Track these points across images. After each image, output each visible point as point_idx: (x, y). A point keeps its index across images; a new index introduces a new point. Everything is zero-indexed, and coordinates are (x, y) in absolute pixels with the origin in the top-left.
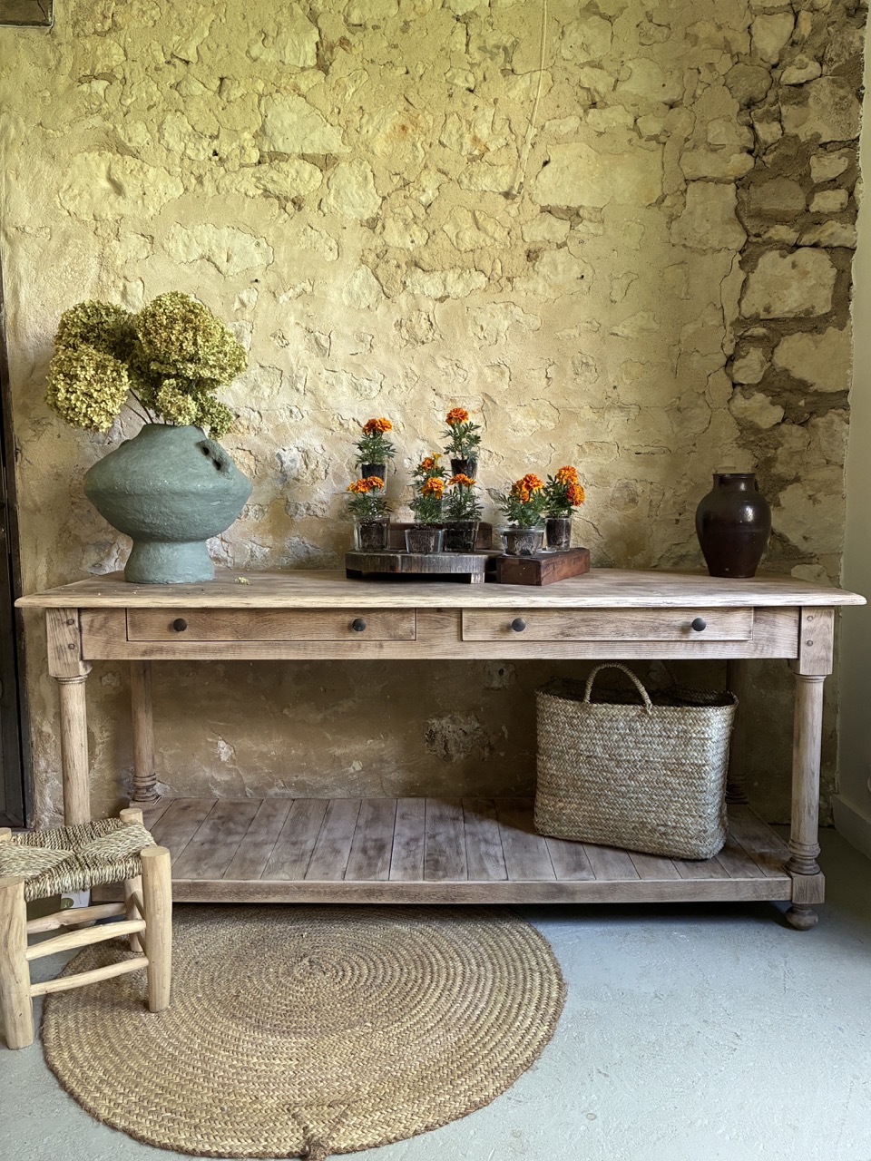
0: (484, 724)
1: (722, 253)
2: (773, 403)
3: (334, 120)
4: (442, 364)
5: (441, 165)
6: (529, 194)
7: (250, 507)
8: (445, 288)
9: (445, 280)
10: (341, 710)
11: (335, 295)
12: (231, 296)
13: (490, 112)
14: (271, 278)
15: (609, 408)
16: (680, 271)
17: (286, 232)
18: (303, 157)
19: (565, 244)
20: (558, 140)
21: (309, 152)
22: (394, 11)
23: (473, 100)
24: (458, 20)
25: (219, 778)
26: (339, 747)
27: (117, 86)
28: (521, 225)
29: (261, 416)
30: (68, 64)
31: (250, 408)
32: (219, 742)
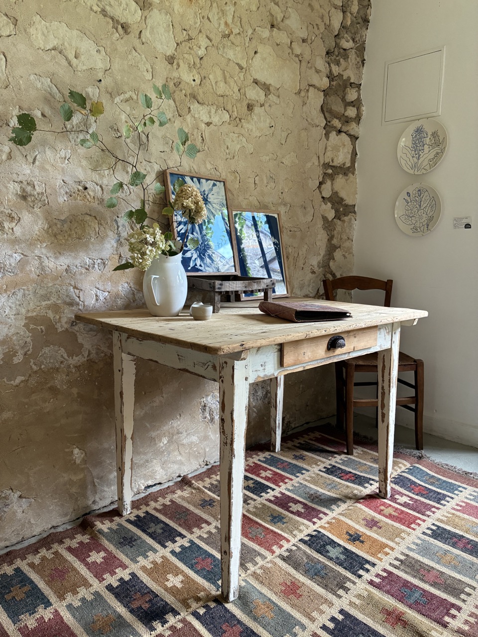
1: (319, 128)
2: (332, 208)
5: (208, 33)
6: (249, 69)
8: (210, 117)
9: (210, 112)
10: (155, 404)
12: (79, 88)
13: (233, 9)
15: (281, 204)
16: (305, 133)
17: (118, 48)
19: (264, 105)
20: (262, 41)
25: (75, 478)
26: (154, 431)
28: (245, 87)
31: (95, 183)
32: (74, 450)
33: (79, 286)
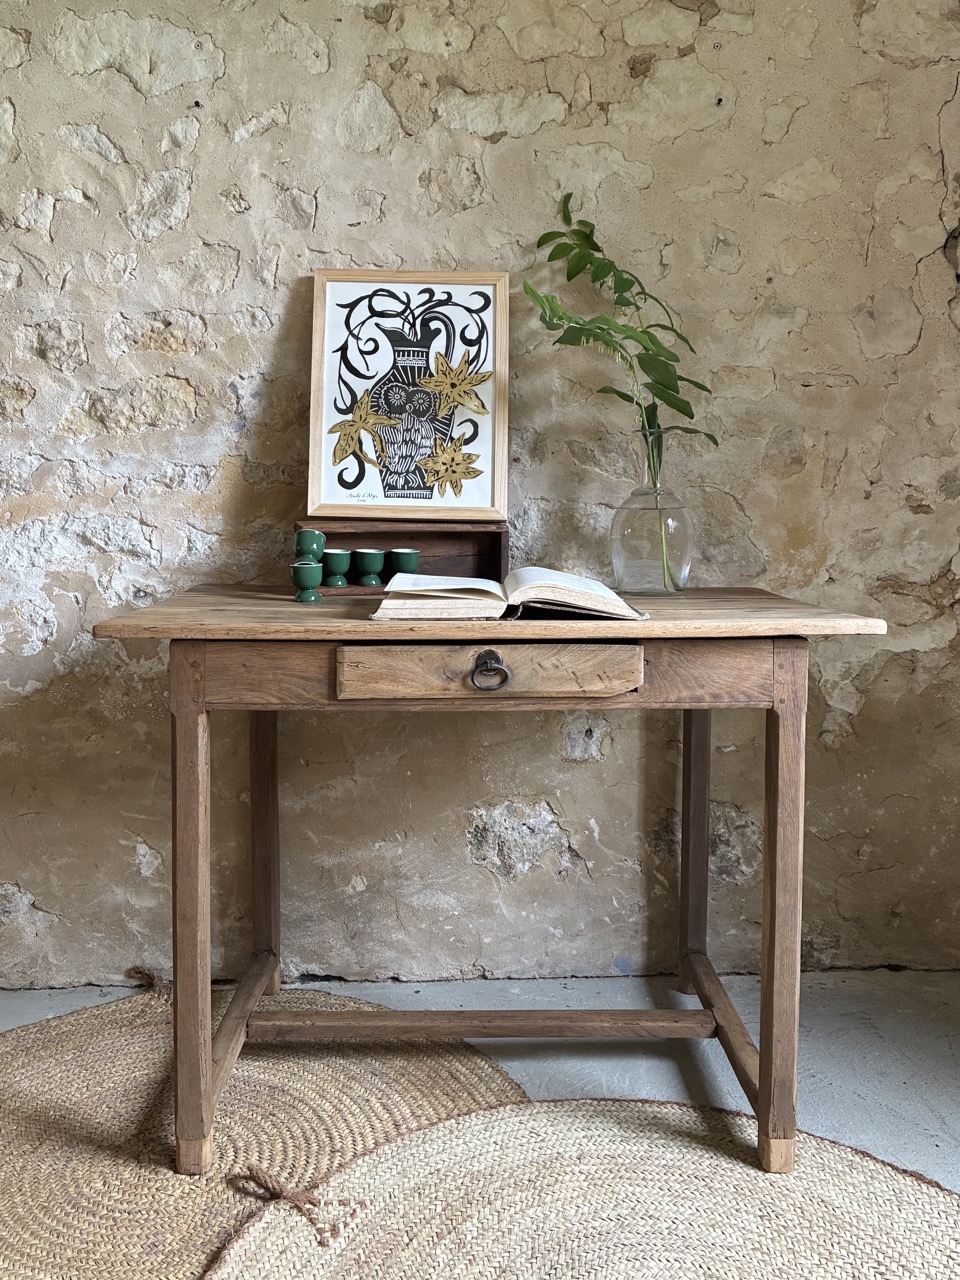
0: (561, 817)
1: (942, 65)
7: (187, 470)
8: (500, 121)
9: (500, 108)
10: (332, 794)
11: (325, 128)
12: (156, 129)
14: (222, 101)
15: (763, 310)
16: (875, 94)
17: (244, 25)
19: (691, 49)
25: (137, 903)
26: (330, 853)
28: (621, 19)
29: (205, 324)
31: (188, 311)
32: (139, 846)
33: (150, 519)
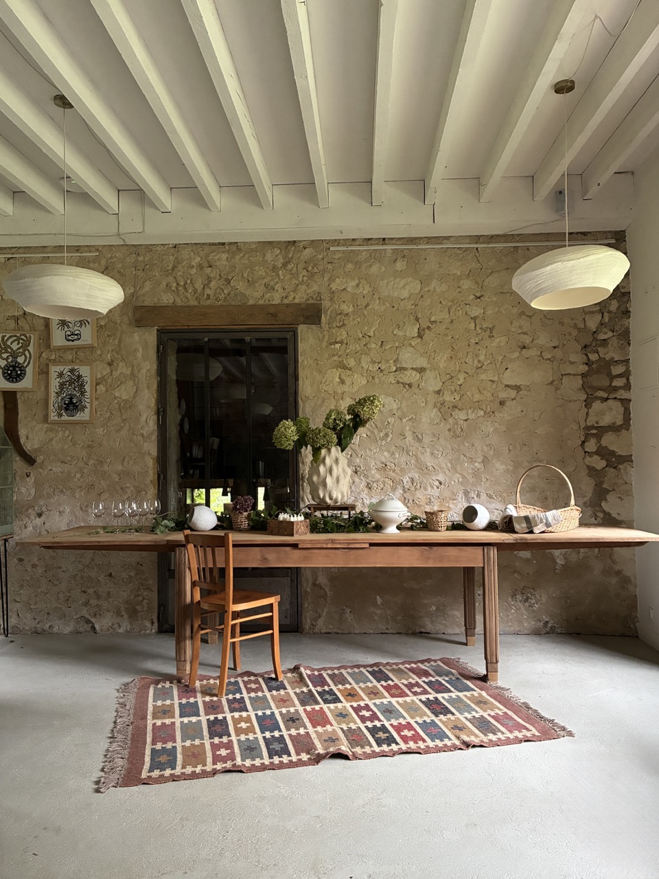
2: (602, 459)
3: (424, 355)
4: (467, 444)
5: (466, 370)
6: (500, 381)
13: (484, 351)
18: (412, 369)
20: (511, 360)
21: (415, 367)
22: (447, 317)
23: (478, 347)
24: (472, 318)
27: (344, 345)
30: (327, 338)
